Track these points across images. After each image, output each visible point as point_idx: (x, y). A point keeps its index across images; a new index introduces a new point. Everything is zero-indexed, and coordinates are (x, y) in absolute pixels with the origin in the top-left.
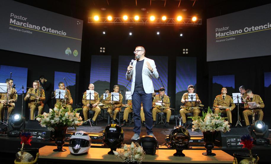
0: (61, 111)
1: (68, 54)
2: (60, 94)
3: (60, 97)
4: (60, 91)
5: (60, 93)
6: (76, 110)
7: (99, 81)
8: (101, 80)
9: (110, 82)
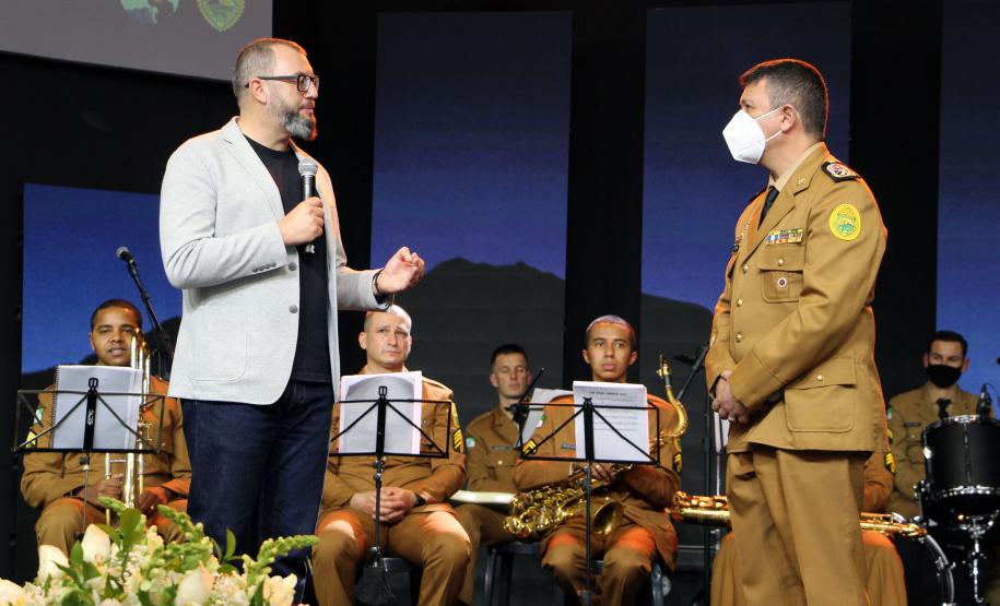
0: (147, 561)
1: (144, 12)
2: (92, 406)
3: (90, 431)
4: (93, 382)
5: (92, 398)
6: (271, 548)
7: (458, 263)
8: (476, 257)
9: (561, 274)
